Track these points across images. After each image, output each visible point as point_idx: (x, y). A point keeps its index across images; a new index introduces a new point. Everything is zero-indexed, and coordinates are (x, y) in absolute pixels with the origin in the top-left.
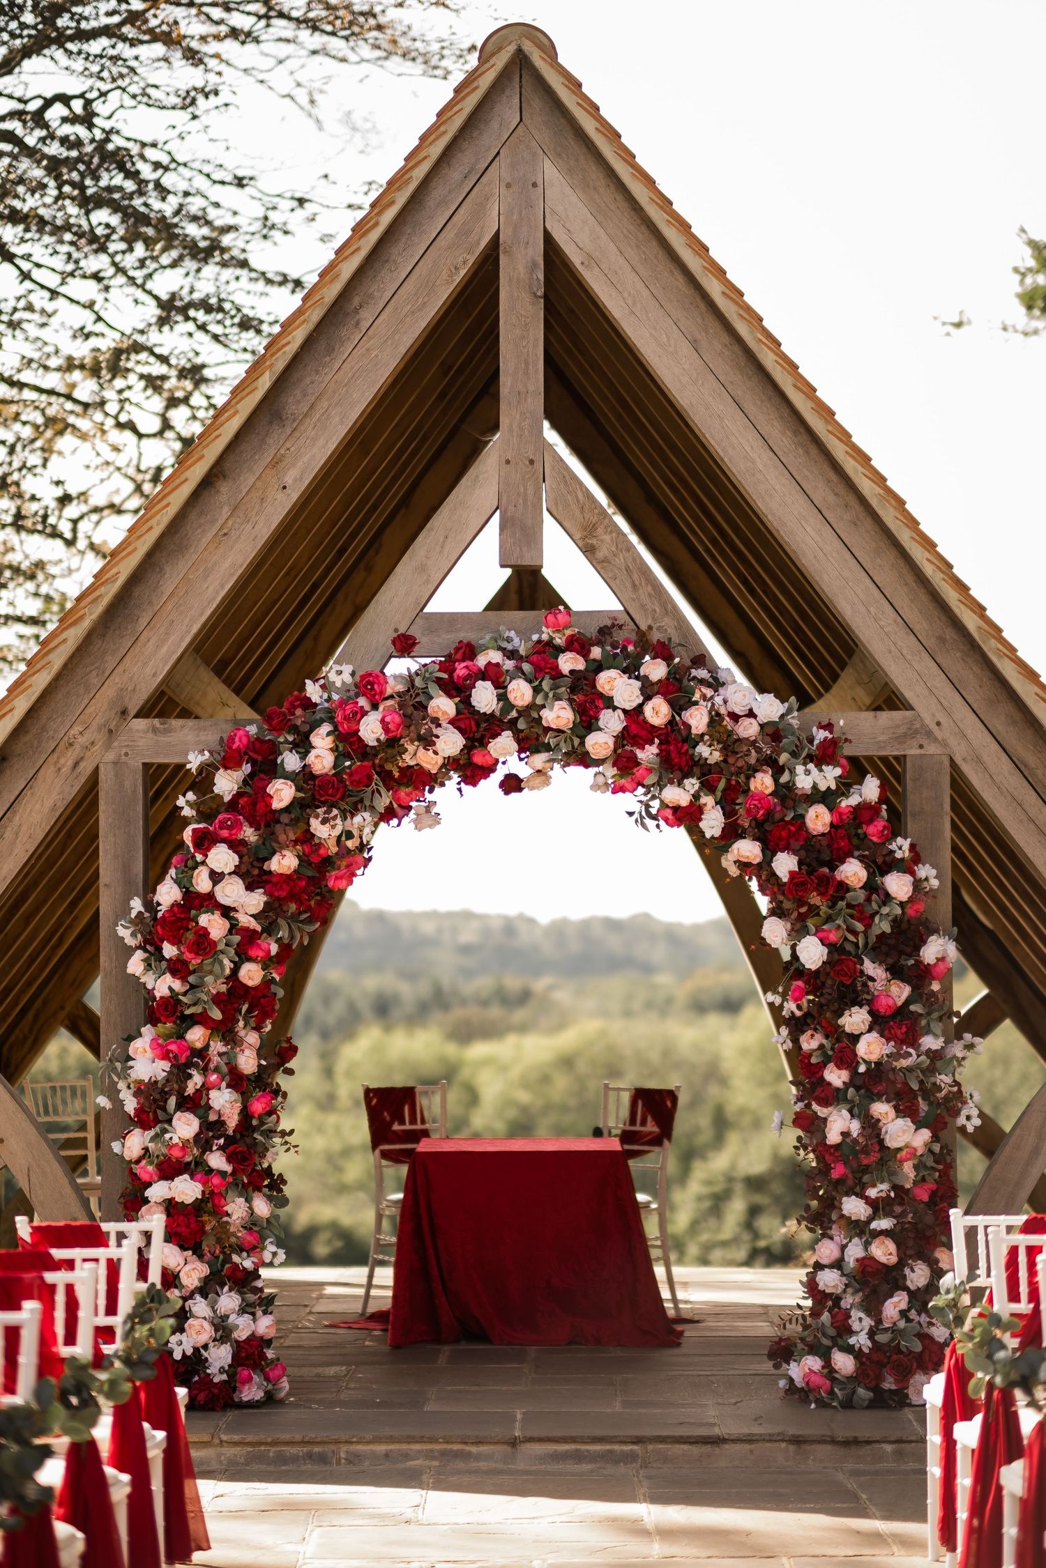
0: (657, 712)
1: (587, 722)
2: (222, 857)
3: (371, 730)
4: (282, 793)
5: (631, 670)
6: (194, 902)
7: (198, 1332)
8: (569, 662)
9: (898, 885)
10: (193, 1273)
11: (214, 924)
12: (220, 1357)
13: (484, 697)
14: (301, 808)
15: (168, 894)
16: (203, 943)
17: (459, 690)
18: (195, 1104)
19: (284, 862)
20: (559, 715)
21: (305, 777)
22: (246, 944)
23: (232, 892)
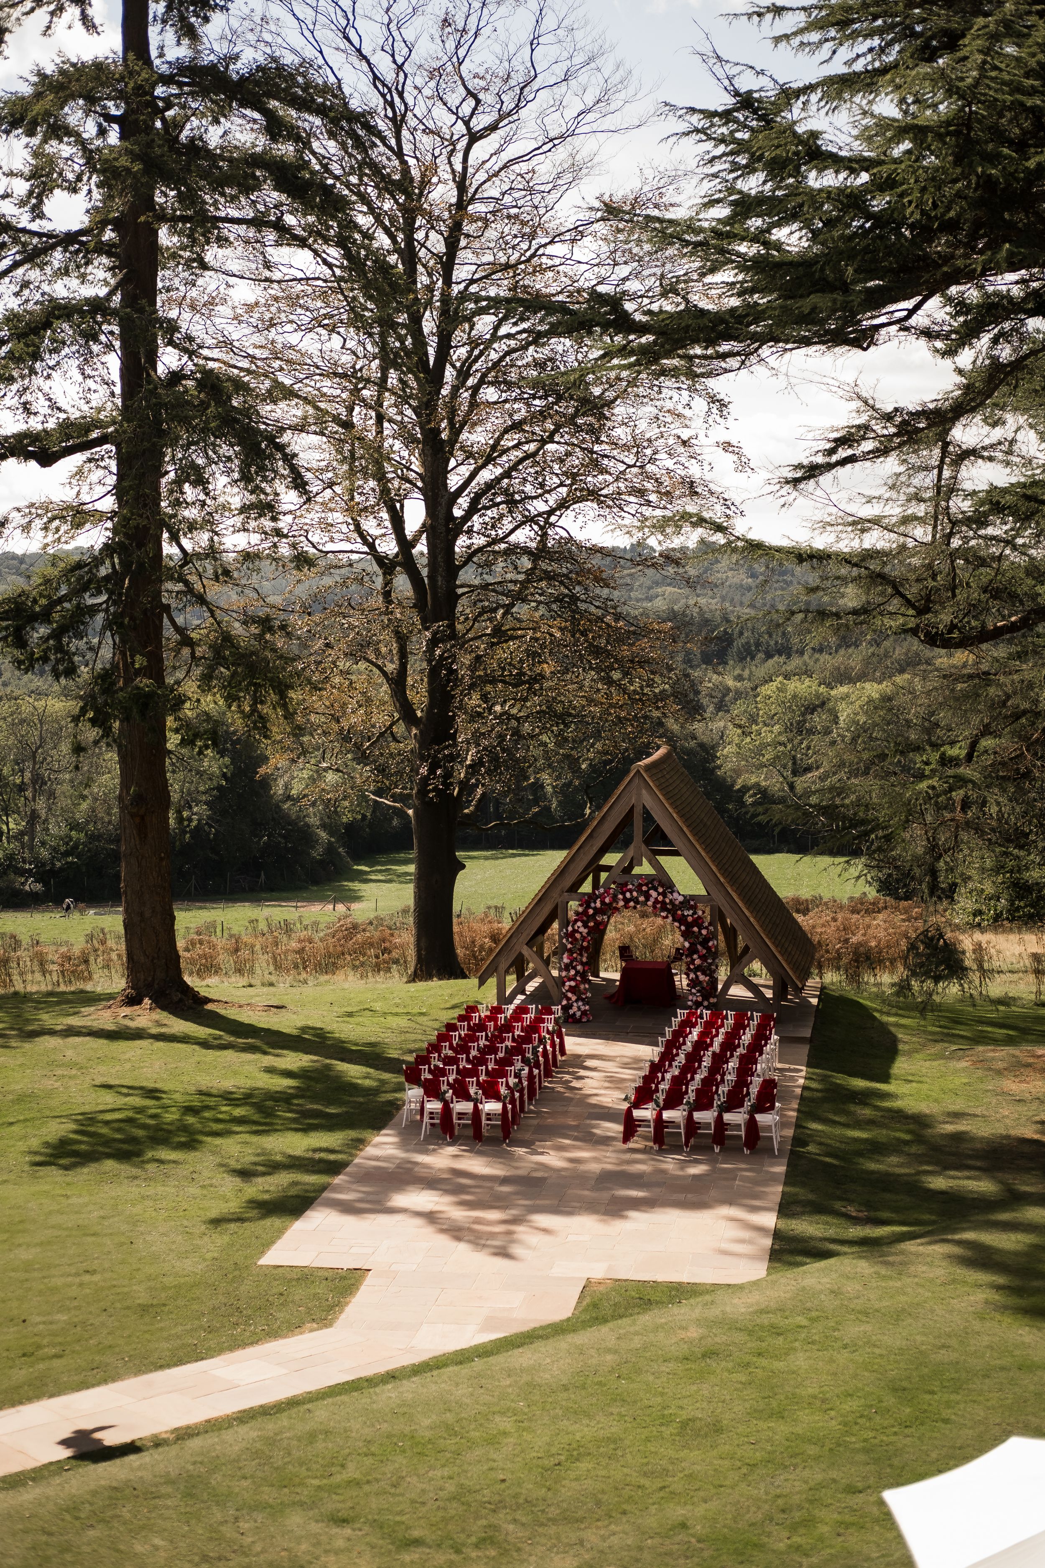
0: (660, 898)
1: (647, 899)
2: (579, 924)
3: (607, 900)
4: (591, 912)
5: (656, 890)
6: (575, 931)
7: (575, 1009)
8: (644, 888)
9: (704, 932)
10: (574, 998)
11: (578, 936)
12: (578, 1014)
13: (628, 895)
14: (594, 915)
15: (570, 929)
16: (576, 939)
17: (623, 894)
18: (574, 968)
19: (591, 924)
20: (642, 899)
21: (595, 909)
22: (584, 939)
23: (582, 929)
